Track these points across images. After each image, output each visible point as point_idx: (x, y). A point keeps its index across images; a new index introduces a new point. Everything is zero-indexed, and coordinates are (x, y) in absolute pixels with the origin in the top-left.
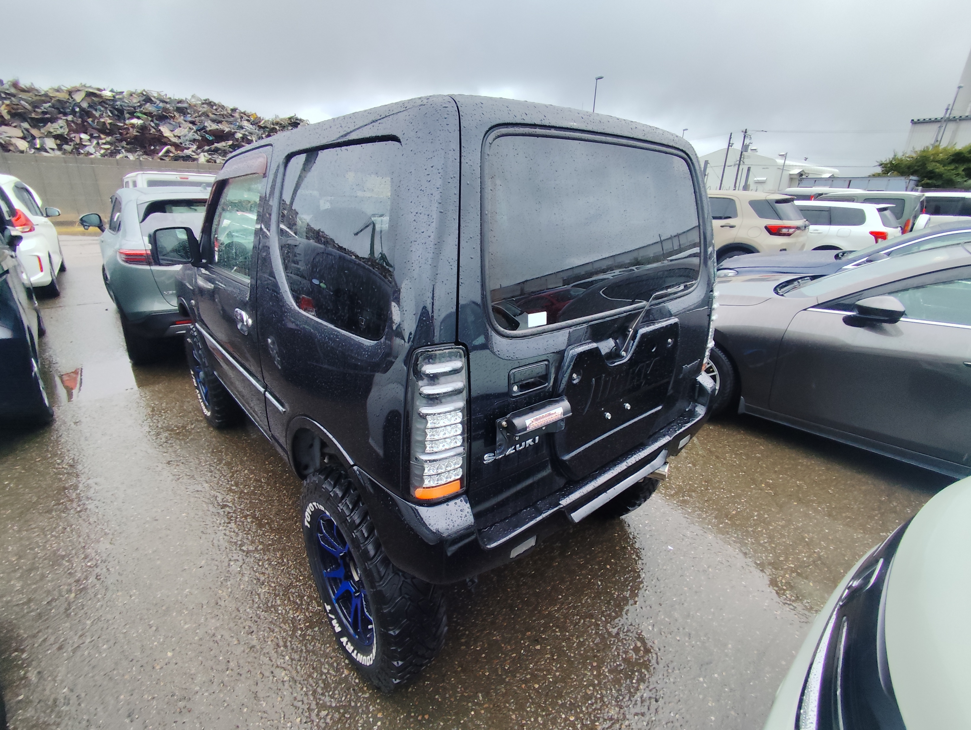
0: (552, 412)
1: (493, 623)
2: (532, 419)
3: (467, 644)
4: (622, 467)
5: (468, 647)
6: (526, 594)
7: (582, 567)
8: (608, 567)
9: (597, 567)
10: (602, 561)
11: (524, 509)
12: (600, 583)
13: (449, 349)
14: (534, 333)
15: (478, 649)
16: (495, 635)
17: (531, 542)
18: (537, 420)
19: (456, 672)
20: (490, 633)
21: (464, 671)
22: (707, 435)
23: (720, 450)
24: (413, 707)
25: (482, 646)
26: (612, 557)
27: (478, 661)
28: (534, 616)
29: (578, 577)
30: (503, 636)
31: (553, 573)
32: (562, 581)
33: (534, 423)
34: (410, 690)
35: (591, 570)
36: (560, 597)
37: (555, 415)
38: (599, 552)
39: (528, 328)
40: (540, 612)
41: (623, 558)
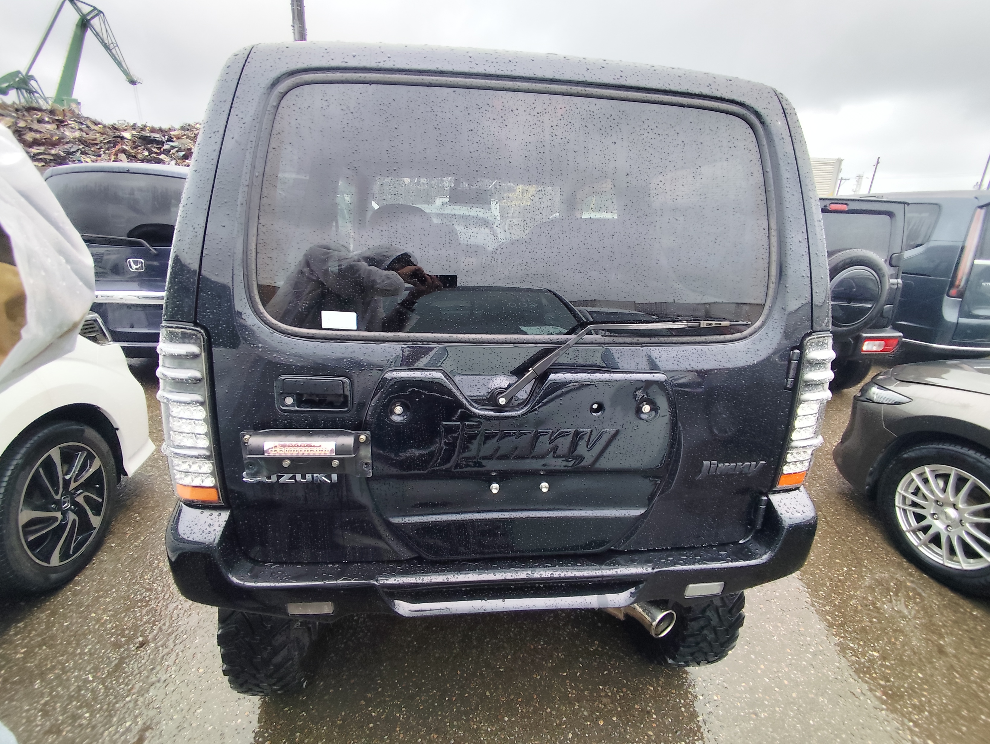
0: (313, 443)
1: (412, 697)
2: (277, 443)
3: (369, 702)
4: (522, 574)
5: (367, 706)
6: (471, 689)
7: (565, 699)
8: (601, 723)
9: (585, 713)
10: (600, 710)
11: (330, 563)
12: (570, 736)
13: (182, 328)
14: (328, 337)
15: (373, 714)
16: (401, 711)
17: (327, 608)
18: (284, 446)
19: (334, 723)
20: (399, 707)
21: (341, 727)
22: (955, 622)
23: (965, 658)
24: (273, 728)
25: (379, 716)
26: (619, 716)
27: (362, 727)
28: (458, 721)
29: (549, 710)
30: (408, 718)
31: (524, 685)
32: (528, 702)
33: (278, 449)
34: (286, 709)
35: (575, 713)
36: (506, 719)
37: (318, 449)
38: (606, 696)
39: (320, 328)
40: (468, 720)
41: (634, 726)
